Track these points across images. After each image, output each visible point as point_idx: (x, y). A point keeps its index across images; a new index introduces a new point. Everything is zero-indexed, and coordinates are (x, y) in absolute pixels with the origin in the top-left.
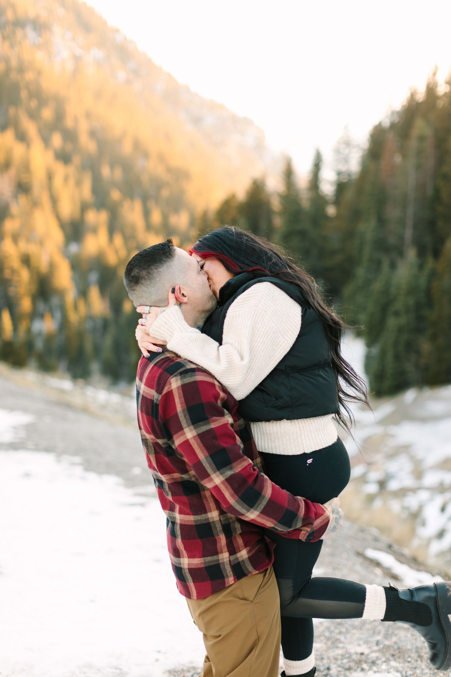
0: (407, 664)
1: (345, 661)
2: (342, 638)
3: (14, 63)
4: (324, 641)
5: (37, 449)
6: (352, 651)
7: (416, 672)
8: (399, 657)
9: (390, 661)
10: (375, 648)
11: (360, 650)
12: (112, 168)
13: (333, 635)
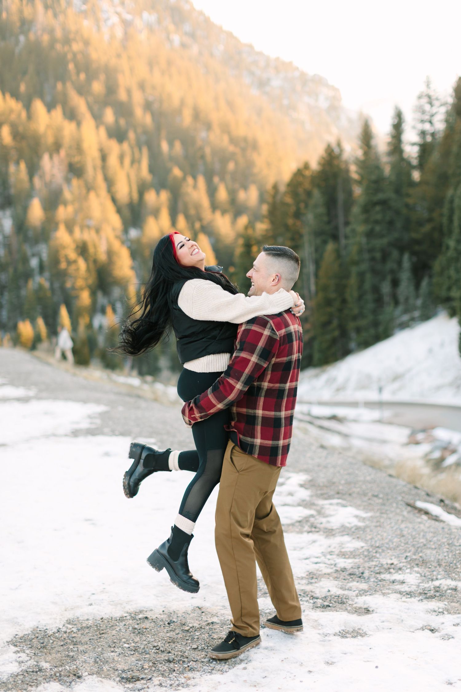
0: (427, 569)
1: (377, 568)
2: (378, 555)
3: (59, 34)
4: (363, 557)
5: (113, 433)
6: (384, 563)
7: (433, 574)
8: (422, 566)
9: (414, 567)
10: (404, 560)
11: (390, 562)
12: (171, 144)
13: (371, 553)
